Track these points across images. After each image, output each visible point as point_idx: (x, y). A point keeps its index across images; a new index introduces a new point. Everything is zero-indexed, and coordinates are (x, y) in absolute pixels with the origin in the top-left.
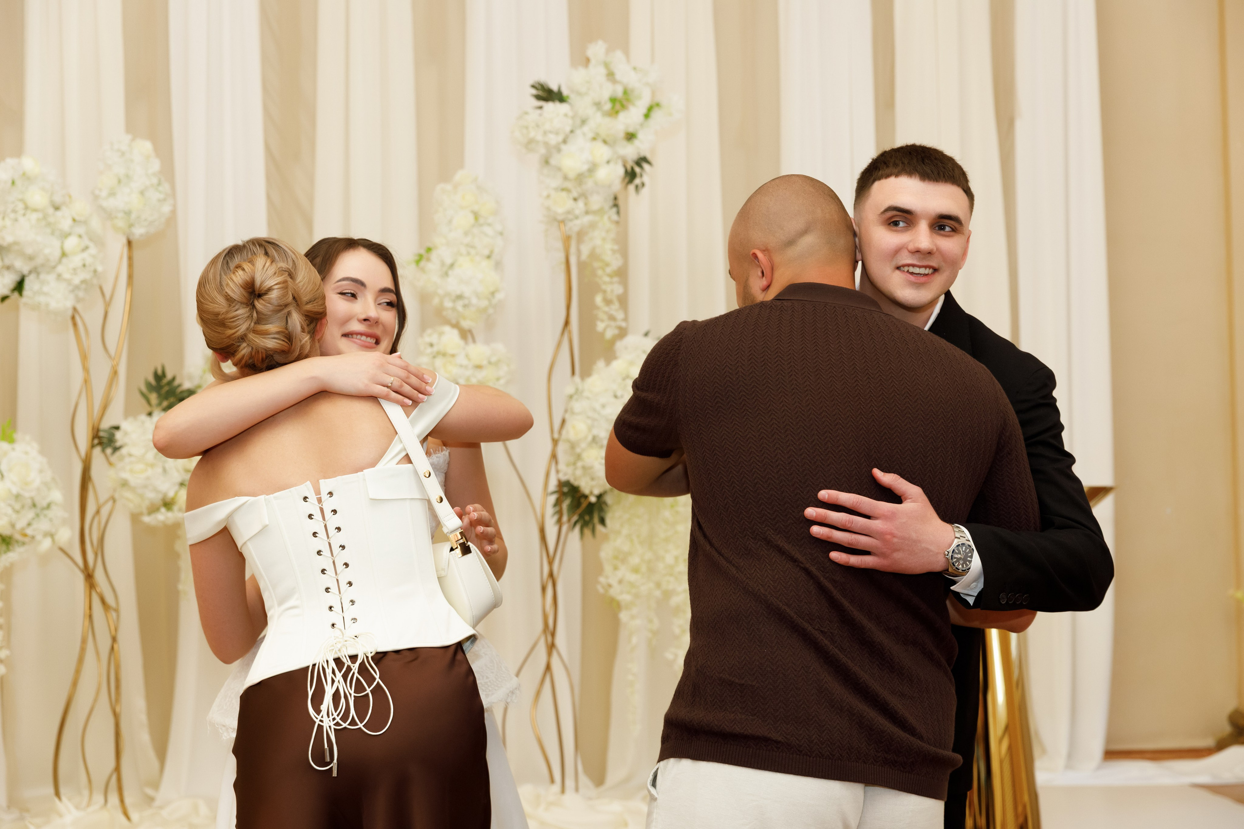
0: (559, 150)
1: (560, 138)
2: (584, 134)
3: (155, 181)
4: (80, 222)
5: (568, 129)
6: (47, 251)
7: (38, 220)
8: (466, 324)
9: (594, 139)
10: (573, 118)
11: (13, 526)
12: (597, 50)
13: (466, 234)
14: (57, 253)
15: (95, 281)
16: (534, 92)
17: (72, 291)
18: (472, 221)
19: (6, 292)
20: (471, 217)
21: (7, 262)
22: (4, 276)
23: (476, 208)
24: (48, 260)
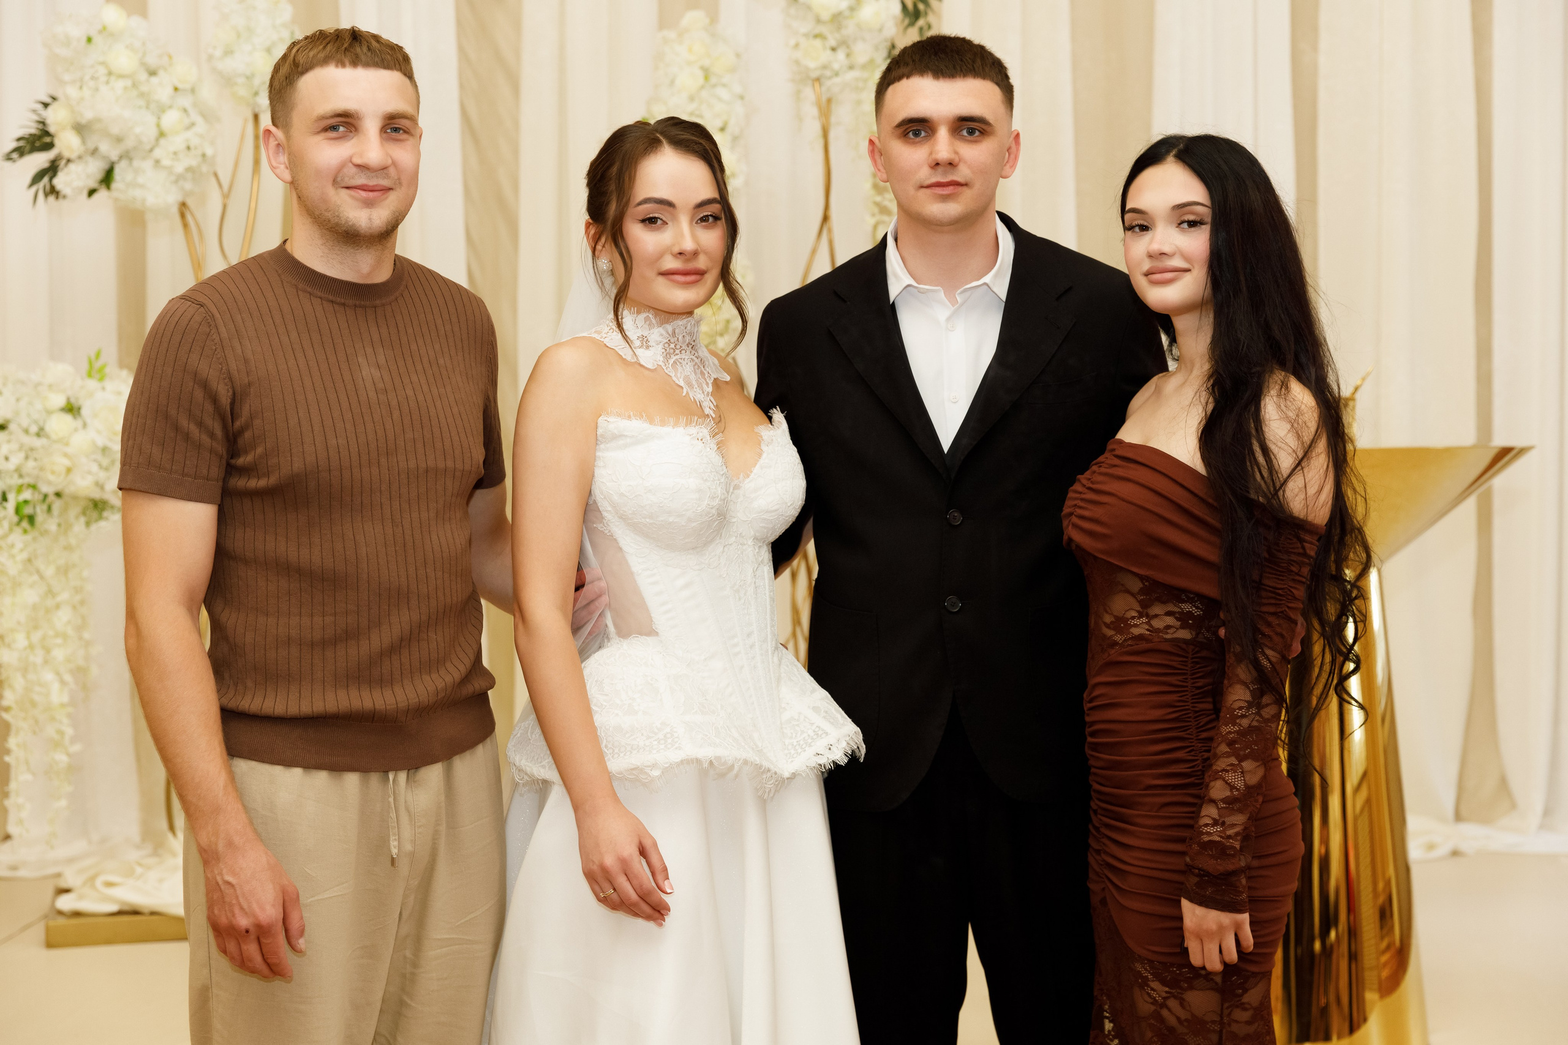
3: (285, 34)
4: (184, 90)
6: (138, 130)
7: (126, 88)
13: (692, 99)
14: (153, 132)
15: (206, 168)
17: (176, 182)
18: (701, 81)
19: (93, 184)
20: (700, 74)
21: (91, 145)
22: (87, 163)
23: (707, 62)
24: (141, 142)
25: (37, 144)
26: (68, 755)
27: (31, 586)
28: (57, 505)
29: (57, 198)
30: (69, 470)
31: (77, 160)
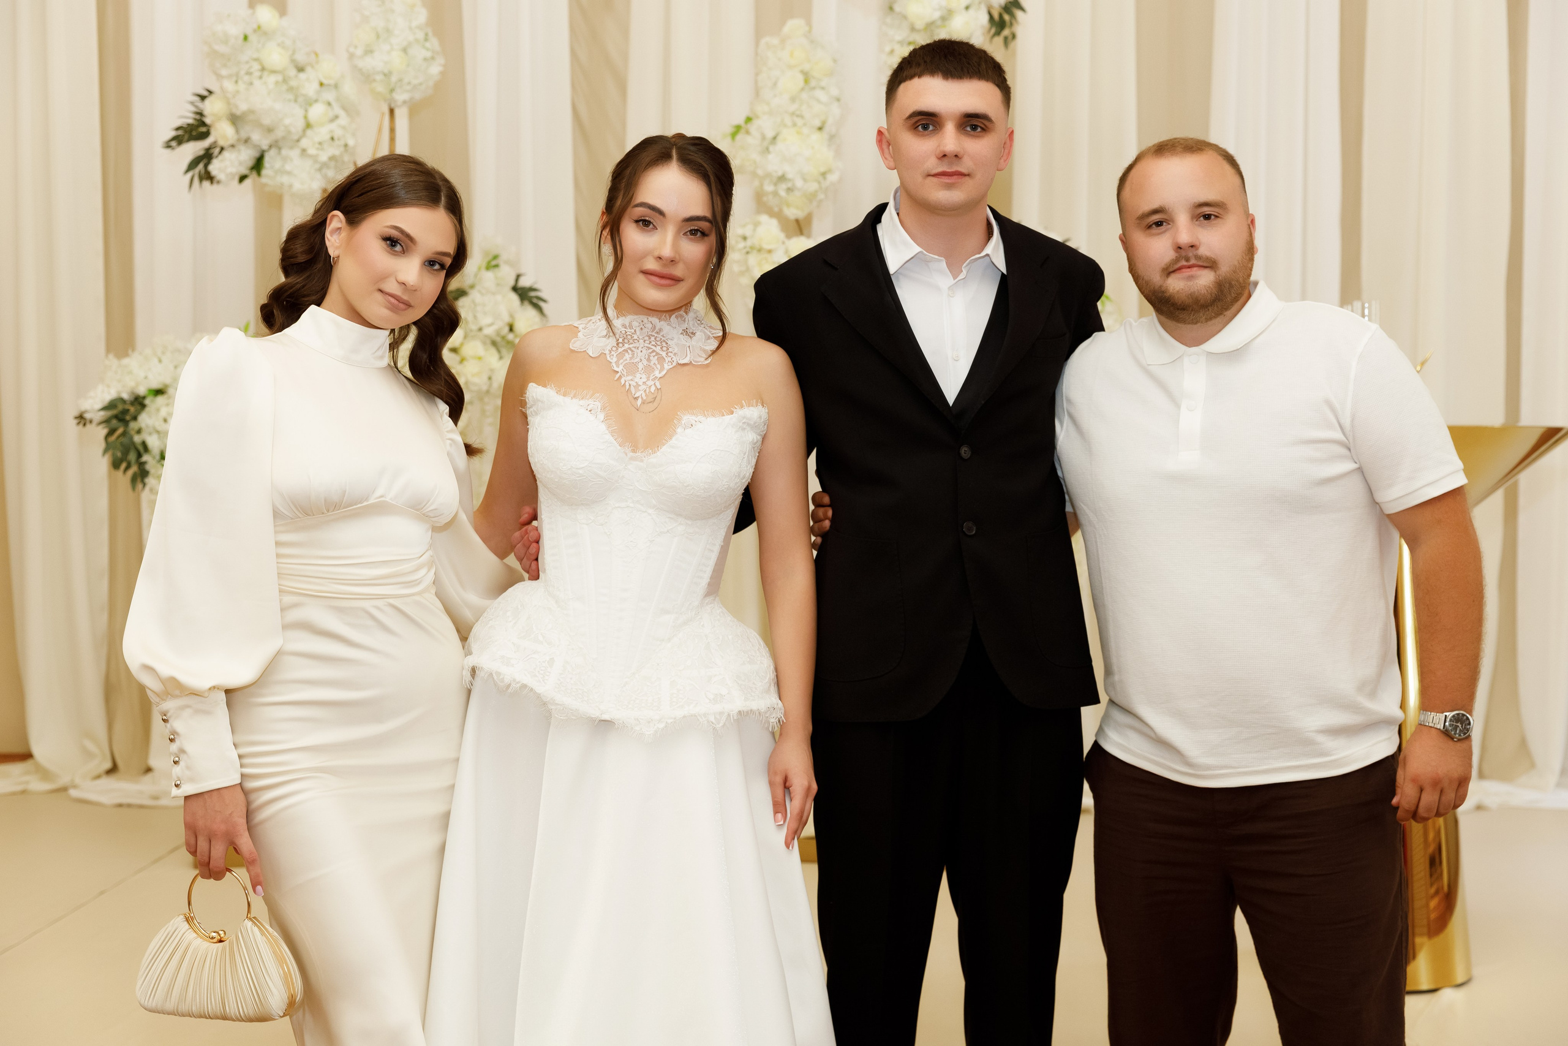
3: (420, 35)
4: (329, 85)
6: (287, 121)
7: (277, 83)
8: (792, 213)
13: (793, 99)
14: (301, 124)
15: (346, 158)
17: (320, 170)
18: (801, 83)
19: (244, 170)
20: (800, 78)
21: (244, 135)
22: (239, 151)
23: (806, 67)
24: (289, 132)
25: (194, 133)
29: (212, 183)
31: (231, 148)
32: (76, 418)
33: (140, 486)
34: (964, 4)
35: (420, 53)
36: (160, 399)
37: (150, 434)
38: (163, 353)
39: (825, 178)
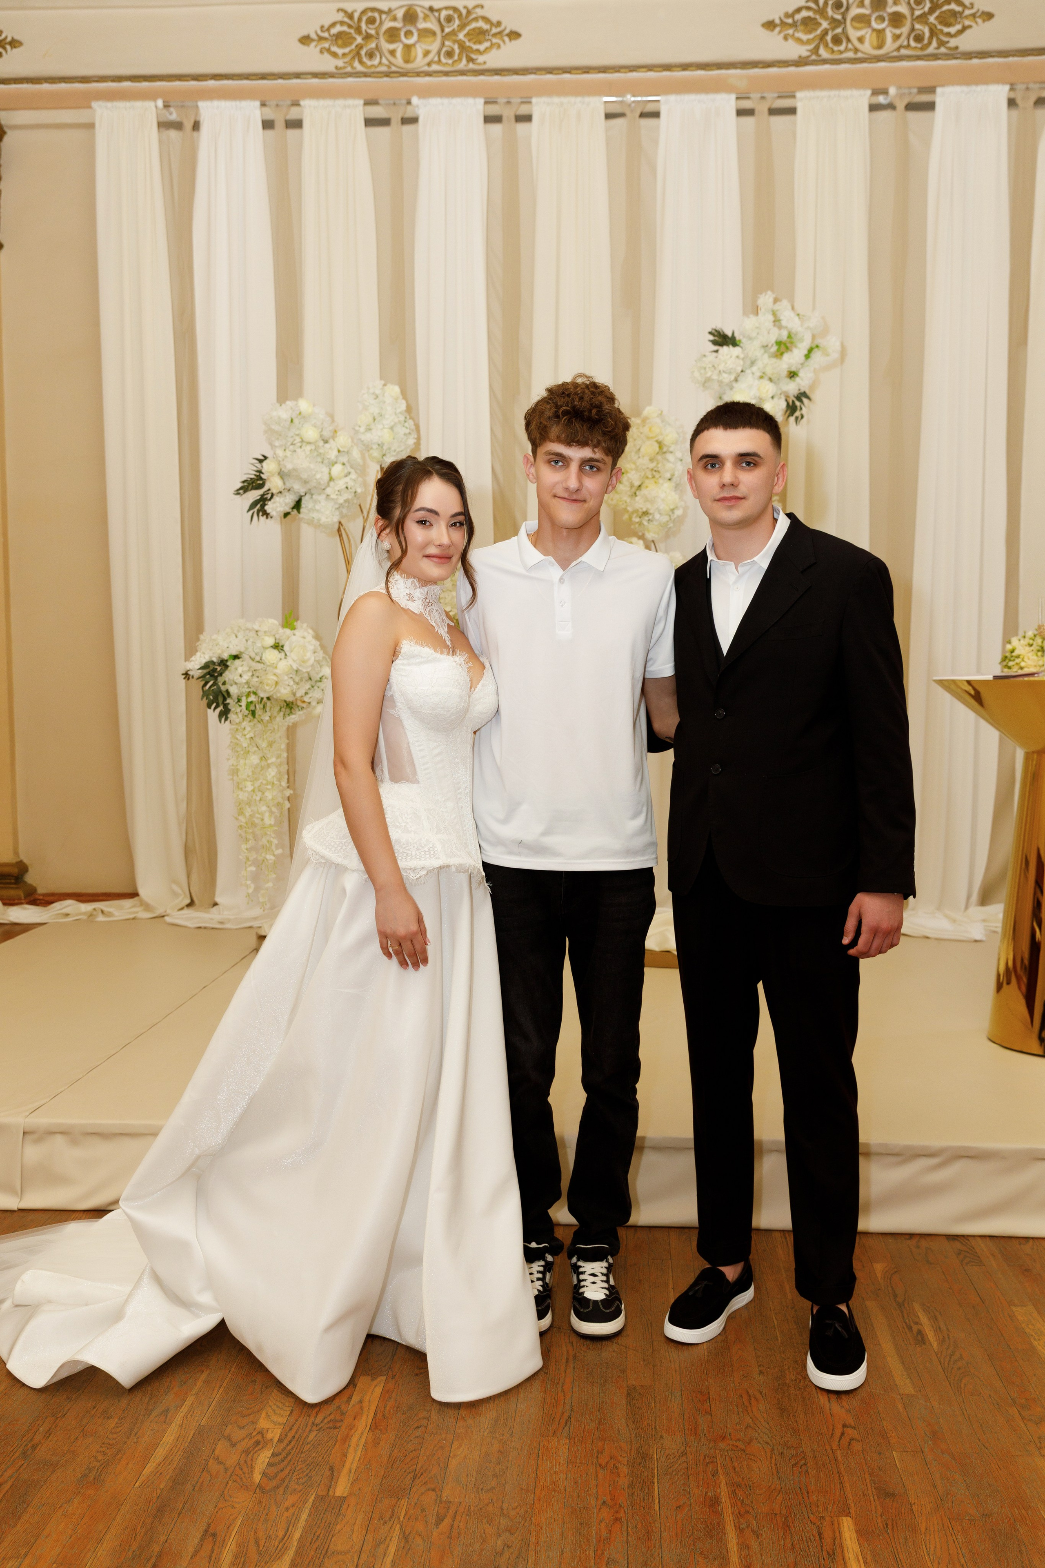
0: (732, 388)
1: (733, 377)
2: (753, 374)
3: (402, 418)
4: (344, 451)
5: (740, 369)
6: (318, 476)
7: (311, 450)
8: (648, 536)
9: (761, 377)
10: (743, 359)
11: (294, 694)
12: (766, 300)
13: (652, 460)
14: (326, 478)
15: (355, 501)
16: (711, 338)
17: (338, 508)
18: (657, 449)
19: (287, 509)
20: (655, 445)
21: (288, 486)
22: (285, 496)
23: (660, 438)
24: (319, 483)
25: (255, 485)
26: (274, 855)
27: (254, 753)
28: (269, 703)
29: (267, 518)
30: (277, 683)
31: (279, 494)
32: (183, 674)
33: (223, 719)
34: (771, 395)
35: (401, 431)
36: (237, 662)
37: (232, 685)
38: (238, 631)
39: (673, 513)
